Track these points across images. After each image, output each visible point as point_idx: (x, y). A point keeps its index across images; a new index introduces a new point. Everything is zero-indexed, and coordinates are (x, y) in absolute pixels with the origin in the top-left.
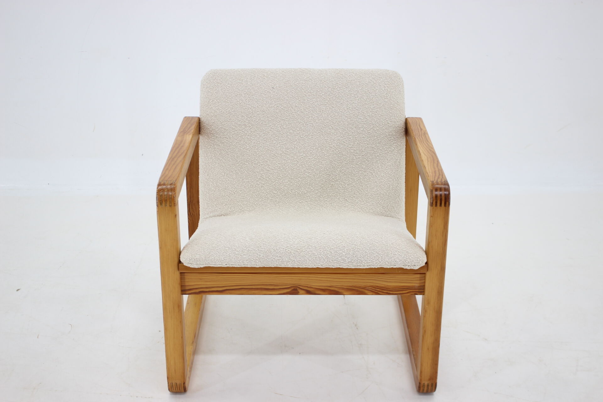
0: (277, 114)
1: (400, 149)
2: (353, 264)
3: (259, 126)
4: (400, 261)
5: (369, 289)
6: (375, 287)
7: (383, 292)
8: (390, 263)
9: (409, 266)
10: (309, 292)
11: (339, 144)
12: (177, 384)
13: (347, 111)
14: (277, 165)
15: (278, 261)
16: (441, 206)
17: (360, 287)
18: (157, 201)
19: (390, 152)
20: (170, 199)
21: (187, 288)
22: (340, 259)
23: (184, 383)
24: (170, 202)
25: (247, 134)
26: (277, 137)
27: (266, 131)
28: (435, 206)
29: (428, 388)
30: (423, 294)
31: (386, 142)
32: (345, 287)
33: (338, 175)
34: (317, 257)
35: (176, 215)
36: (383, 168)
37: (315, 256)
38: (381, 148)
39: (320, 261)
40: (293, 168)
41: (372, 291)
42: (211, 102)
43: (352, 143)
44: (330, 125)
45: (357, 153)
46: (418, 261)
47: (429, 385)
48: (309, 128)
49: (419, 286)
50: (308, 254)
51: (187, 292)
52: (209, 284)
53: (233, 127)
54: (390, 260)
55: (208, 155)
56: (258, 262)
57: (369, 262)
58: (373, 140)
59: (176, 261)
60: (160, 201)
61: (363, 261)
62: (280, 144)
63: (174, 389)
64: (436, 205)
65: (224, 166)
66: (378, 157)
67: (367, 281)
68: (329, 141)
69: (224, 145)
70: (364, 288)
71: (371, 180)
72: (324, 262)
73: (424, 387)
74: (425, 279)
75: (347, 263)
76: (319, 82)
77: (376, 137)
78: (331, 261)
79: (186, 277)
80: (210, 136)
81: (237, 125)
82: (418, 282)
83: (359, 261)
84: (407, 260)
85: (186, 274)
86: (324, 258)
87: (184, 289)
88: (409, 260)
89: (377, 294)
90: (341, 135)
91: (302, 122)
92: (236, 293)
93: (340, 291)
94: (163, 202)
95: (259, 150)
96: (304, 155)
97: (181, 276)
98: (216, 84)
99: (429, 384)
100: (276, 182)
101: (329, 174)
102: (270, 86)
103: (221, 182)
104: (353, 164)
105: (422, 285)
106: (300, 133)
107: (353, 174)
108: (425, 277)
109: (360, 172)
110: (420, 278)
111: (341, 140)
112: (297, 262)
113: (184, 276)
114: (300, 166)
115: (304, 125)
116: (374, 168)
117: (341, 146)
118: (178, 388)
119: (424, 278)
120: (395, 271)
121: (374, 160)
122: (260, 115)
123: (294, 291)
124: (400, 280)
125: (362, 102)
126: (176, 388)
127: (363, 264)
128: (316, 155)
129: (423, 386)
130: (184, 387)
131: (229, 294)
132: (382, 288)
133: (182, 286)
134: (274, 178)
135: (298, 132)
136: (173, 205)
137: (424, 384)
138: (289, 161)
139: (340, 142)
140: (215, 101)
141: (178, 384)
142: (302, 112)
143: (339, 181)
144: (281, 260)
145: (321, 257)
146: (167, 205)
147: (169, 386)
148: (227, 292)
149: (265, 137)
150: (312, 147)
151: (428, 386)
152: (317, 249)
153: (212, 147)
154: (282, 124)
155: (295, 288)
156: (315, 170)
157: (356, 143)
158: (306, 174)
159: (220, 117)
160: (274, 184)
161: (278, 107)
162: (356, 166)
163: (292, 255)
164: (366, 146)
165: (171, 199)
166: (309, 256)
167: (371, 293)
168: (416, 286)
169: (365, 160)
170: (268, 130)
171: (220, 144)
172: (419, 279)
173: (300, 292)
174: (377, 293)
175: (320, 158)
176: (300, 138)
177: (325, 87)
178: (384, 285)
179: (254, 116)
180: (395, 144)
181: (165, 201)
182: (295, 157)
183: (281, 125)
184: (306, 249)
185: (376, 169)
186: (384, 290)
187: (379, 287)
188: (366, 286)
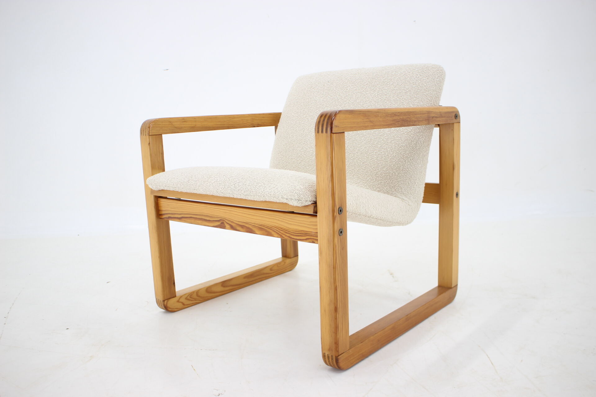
5: (275, 230)
6: (279, 228)
10: (233, 228)
16: (323, 133)
17: (267, 227)
23: (164, 301)
28: (318, 133)
29: (330, 361)
30: (317, 242)
32: (257, 226)
35: (149, 144)
41: (277, 233)
47: (330, 357)
49: (313, 233)
51: (163, 217)
52: (173, 210)
63: (159, 306)
70: (271, 228)
73: (325, 358)
74: (317, 225)
82: (312, 227)
92: (187, 221)
93: (254, 229)
97: (157, 201)
99: (329, 355)
105: (315, 231)
113: (160, 201)
123: (222, 225)
124: (299, 223)
132: (286, 231)
133: (159, 211)
136: (147, 134)
137: (325, 353)
141: (160, 301)
148: (183, 219)
155: (223, 222)
167: (277, 236)
172: (314, 224)
173: (226, 226)
178: (287, 227)
186: (287, 233)
187: (282, 229)
188: (272, 226)
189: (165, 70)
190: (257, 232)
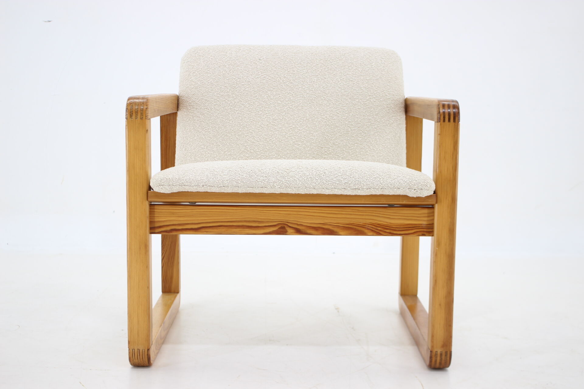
0: (263, 85)
1: (400, 124)
2: (350, 185)
3: (243, 97)
4: (405, 183)
5: (369, 228)
6: (376, 225)
7: (386, 232)
8: (393, 185)
9: (415, 190)
10: (299, 232)
11: (332, 115)
12: (139, 350)
13: (340, 82)
14: (263, 136)
15: (263, 181)
17: (358, 225)
18: (126, 113)
19: (389, 125)
20: (141, 111)
21: (157, 225)
22: (335, 179)
23: (148, 350)
24: (141, 114)
25: (231, 105)
26: (263, 108)
27: (252, 101)
29: (442, 359)
30: (432, 235)
31: (384, 114)
32: (341, 225)
33: (331, 148)
34: (309, 178)
35: (147, 131)
36: (381, 141)
37: (306, 177)
38: (379, 120)
39: (312, 182)
40: (280, 140)
41: (372, 230)
42: (192, 75)
43: (346, 115)
44: (322, 96)
45: (352, 125)
46: (425, 184)
47: (443, 354)
48: (299, 99)
49: (427, 225)
50: (298, 174)
51: (157, 231)
52: (182, 220)
53: (214, 97)
54: (393, 181)
55: (187, 128)
56: (240, 182)
57: (369, 183)
58: (369, 111)
59: (145, 188)
60: (130, 112)
61: (362, 183)
62: (267, 114)
63: (136, 359)
64: (444, 121)
65: (204, 138)
66: (375, 130)
67: (367, 217)
68: (321, 112)
69: (205, 116)
70: (363, 226)
71: (368, 154)
72: (317, 183)
73: (437, 357)
74: (433, 216)
75: (343, 184)
76: (310, 54)
77: (373, 109)
78: (325, 182)
79: (156, 210)
80: (189, 108)
81: (219, 96)
82: (426, 219)
83: (357, 182)
84: (412, 182)
85: (156, 207)
86: (317, 179)
87: (153, 226)
88: (415, 182)
89: (378, 234)
90: (335, 107)
91: (291, 93)
92: (211, 232)
93: (335, 229)
94: (134, 113)
95: (243, 121)
96: (294, 126)
97: (150, 209)
98: (198, 57)
99: (442, 352)
100: (262, 154)
101: (321, 146)
102: (256, 57)
103: (200, 156)
104: (348, 136)
105: (431, 222)
106: (288, 103)
107: (347, 147)
108: (433, 212)
109: (356, 145)
110: (428, 213)
111: (334, 111)
112: (285, 183)
113: (154, 209)
114: (289, 138)
115: (294, 95)
116: (371, 141)
117: (335, 118)
118: (141, 357)
119: (432, 214)
120: (400, 201)
121: (371, 132)
122: (245, 86)
123: (282, 230)
124: (405, 216)
125: (357, 73)
126: (139, 357)
127: (362, 185)
128: (306, 126)
129: (435, 356)
130: (147, 355)
131: (205, 233)
132: (384, 227)
133: (151, 222)
134: (259, 151)
135: (287, 103)
136: (144, 117)
137: (437, 352)
138: (277, 132)
139: (333, 113)
140: (197, 72)
141: (141, 351)
142: (291, 83)
143: (333, 154)
144: (267, 181)
145: (314, 177)
146: (137, 118)
147: (129, 353)
148: (203, 230)
149: (250, 107)
150: (303, 118)
151: (441, 355)
152: (308, 169)
153: (191, 119)
154: (269, 95)
155: (283, 226)
156: (305, 142)
157: (351, 114)
158: (295, 146)
159: (201, 88)
160: (259, 156)
161: (265, 77)
162: (352, 138)
163: (280, 175)
164: (362, 118)
165: (143, 110)
166: (299, 176)
167: (371, 233)
168: (424, 224)
169: (361, 131)
170: (253, 100)
171: (200, 116)
172: (426, 215)
173: (288, 231)
174: (378, 232)
175: (311, 129)
176: (289, 109)
177: (317, 59)
178: (387, 222)
179: (239, 87)
180: (394, 117)
181: (136, 113)
182: (284, 128)
183: (267, 96)
184: (296, 170)
185: (373, 142)
186: (387, 229)
187: (381, 225)
188: (366, 224)
190: (341, 233)
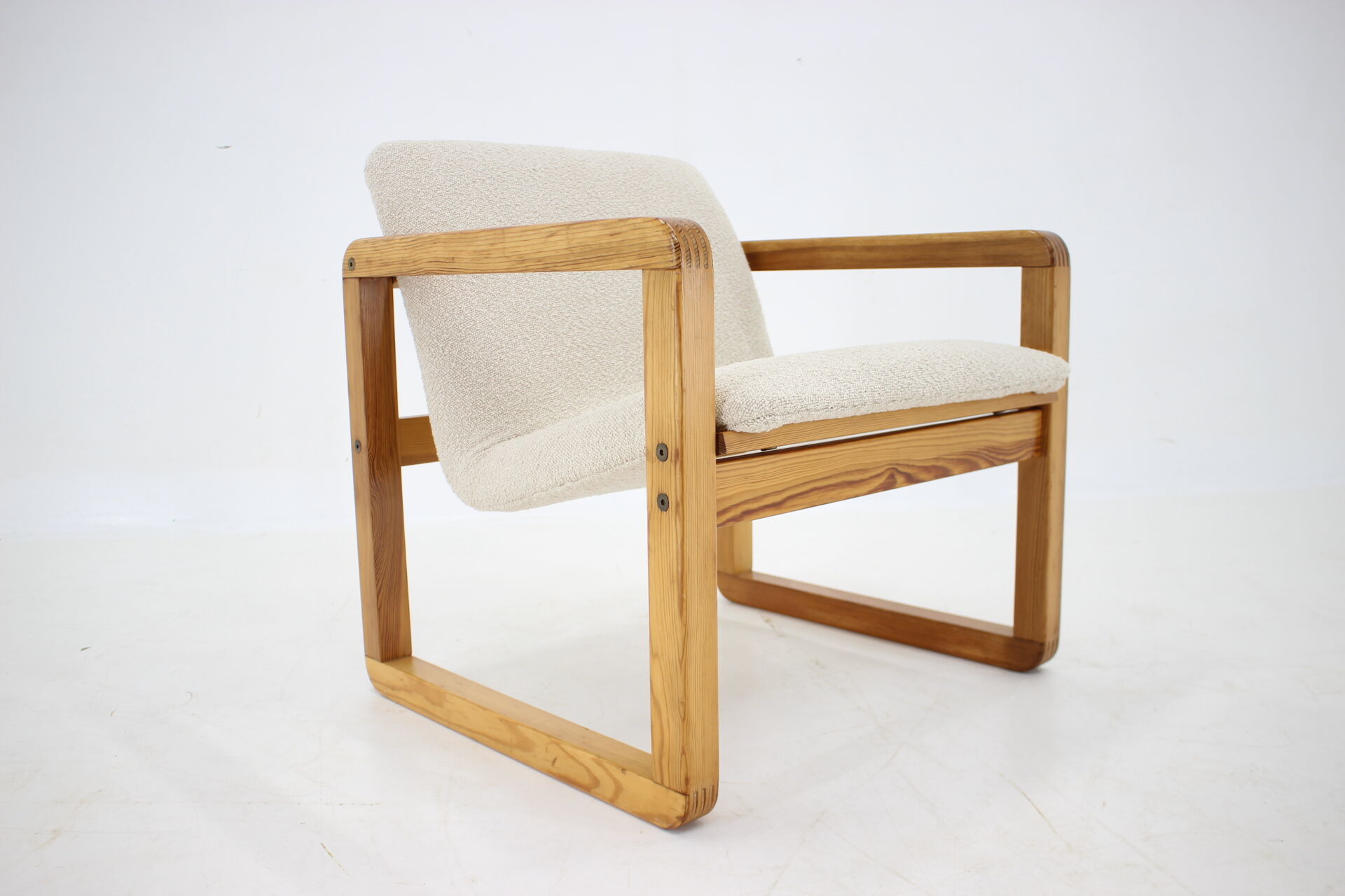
5: (983, 455)
6: (989, 448)
10: (911, 480)
21: (720, 508)
32: (955, 457)
41: (986, 459)
49: (1036, 439)
52: (759, 488)
82: (1035, 429)
85: (719, 468)
92: (801, 505)
94: (692, 253)
105: (1039, 435)
110: (1036, 420)
119: (1040, 421)
123: (890, 480)
132: (998, 451)
146: (699, 265)
155: (892, 473)
167: (985, 465)
168: (1033, 439)
172: (1035, 423)
173: (897, 480)
174: (991, 462)
178: (998, 442)
181: (695, 253)
188: (980, 449)
189: (221, 148)
190: (955, 471)
